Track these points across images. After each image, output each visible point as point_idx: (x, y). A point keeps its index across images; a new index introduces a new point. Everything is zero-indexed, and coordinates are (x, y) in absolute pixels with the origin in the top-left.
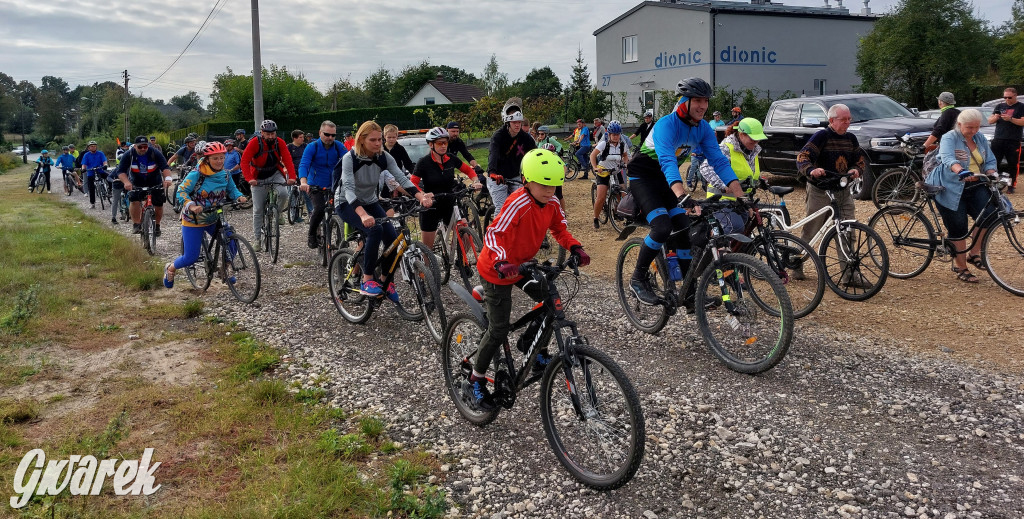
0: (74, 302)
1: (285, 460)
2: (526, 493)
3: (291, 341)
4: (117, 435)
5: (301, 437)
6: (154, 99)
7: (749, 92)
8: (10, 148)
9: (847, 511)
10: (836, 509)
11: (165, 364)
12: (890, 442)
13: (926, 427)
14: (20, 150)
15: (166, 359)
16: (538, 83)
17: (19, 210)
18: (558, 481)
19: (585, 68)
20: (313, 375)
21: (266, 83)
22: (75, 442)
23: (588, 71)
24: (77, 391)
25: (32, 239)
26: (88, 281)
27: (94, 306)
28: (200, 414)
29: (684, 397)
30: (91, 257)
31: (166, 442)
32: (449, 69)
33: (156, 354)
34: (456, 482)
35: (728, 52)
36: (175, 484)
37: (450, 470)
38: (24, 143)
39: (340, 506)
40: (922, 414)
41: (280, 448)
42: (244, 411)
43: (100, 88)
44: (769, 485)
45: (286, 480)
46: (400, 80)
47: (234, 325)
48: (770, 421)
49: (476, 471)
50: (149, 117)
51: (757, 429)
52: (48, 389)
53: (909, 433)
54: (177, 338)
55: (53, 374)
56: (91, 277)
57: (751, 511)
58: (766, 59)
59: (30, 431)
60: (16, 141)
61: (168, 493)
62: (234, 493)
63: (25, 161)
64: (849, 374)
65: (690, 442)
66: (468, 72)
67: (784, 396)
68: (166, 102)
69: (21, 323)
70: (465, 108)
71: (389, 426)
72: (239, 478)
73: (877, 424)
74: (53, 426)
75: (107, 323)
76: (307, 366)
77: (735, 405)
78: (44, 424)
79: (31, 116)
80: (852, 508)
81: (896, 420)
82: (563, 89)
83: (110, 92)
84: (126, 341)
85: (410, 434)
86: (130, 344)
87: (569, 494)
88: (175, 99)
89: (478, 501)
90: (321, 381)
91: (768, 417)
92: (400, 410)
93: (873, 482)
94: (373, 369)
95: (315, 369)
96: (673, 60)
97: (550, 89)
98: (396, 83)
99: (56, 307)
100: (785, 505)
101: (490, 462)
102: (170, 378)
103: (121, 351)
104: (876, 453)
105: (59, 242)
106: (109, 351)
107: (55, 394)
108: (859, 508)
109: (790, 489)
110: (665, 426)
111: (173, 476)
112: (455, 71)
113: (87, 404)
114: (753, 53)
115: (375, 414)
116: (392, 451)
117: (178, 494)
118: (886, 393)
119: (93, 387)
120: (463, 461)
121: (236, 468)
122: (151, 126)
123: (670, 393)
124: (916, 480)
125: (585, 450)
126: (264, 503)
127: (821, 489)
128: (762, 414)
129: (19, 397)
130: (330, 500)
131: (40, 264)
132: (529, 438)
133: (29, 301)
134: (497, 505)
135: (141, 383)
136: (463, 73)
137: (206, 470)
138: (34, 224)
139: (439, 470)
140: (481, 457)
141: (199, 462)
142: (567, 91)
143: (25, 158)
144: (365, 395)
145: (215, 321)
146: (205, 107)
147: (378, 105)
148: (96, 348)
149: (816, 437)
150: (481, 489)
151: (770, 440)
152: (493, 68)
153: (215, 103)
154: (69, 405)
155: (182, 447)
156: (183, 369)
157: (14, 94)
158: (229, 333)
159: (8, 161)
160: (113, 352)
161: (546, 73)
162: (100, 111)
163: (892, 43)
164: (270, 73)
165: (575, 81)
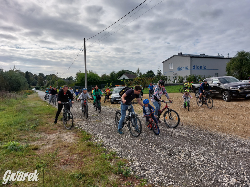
0: (46, 123)
1: (94, 160)
2: (149, 169)
3: (94, 133)
4: (57, 153)
5: (97, 155)
6: (63, 78)
7: (200, 76)
8: (32, 89)
9: (226, 176)
10: (223, 175)
11: (66, 137)
12: (236, 160)
13: (245, 156)
14: (34, 89)
15: (67, 136)
16: (149, 74)
17: (34, 103)
18: (156, 166)
19: (160, 70)
20: (99, 140)
21: (88, 74)
22: (48, 155)
23: (161, 71)
24: (48, 143)
25: (37, 109)
26: (49, 119)
27: (51, 124)
28: (75, 149)
29: (186, 148)
30: (50, 113)
31: (67, 155)
32: (128, 71)
33: (65, 135)
34: (133, 166)
35: (195, 67)
36: (69, 165)
37: (131, 163)
38: (35, 88)
39: (106, 171)
40: (244, 153)
41: (93, 157)
42: (84, 148)
43: (51, 76)
44: (207, 169)
45: (94, 164)
46: (117, 73)
47: (81, 129)
48: (207, 154)
49: (137, 164)
50: (62, 82)
51: (203, 156)
52: (41, 142)
53: (241, 158)
54: (69, 132)
55: (42, 139)
56: (50, 118)
57: (203, 175)
58: (204, 69)
59: (38, 152)
60: (33, 87)
61: (68, 166)
62: (83, 167)
63: (35, 92)
64: (226, 143)
65: (187, 158)
66: (133, 72)
67: (210, 148)
68: (65, 79)
69: (35, 128)
70: (132, 80)
71: (117, 152)
72: (84, 164)
73: (233, 155)
74: (43, 151)
75: (54, 128)
76: (98, 138)
77: (198, 150)
78: (41, 150)
79: (36, 82)
80: (228, 175)
81: (237, 154)
82: (155, 75)
83: (53, 76)
84: (58, 132)
85: (121, 155)
86: (59, 133)
87: (159, 170)
88: (67, 78)
89: (138, 171)
90: (101, 142)
91: (206, 153)
92: (119, 149)
93: (232, 169)
94: (113, 139)
95: (100, 139)
96: (181, 69)
97: (152, 75)
98: (117, 74)
99: (43, 124)
100: (211, 174)
101: (140, 162)
102: (68, 140)
103: (57, 134)
104: (233, 163)
105: (43, 110)
106: (54, 134)
107: (43, 144)
108: (229, 175)
109: (212, 170)
110: (181, 154)
111: (69, 163)
112: (130, 71)
113: (50, 146)
114: (200, 67)
115: (113, 150)
116: (118, 158)
117: (70, 167)
118: (235, 148)
119: (51, 142)
120: (134, 161)
121: (83, 161)
123: (182, 147)
124: (243, 169)
125: (162, 159)
126: (90, 170)
127: (219, 171)
128: (204, 152)
129: (35, 144)
130: (104, 169)
131: (39, 115)
132: (149, 156)
133: (37, 123)
134: (142, 172)
135: (61, 142)
136: (132, 72)
137: (76, 161)
138: (37, 106)
139: (128, 163)
140: (138, 160)
141: (75, 160)
142: (156, 76)
143: (35, 91)
144: (111, 145)
145: (77, 128)
146: (74, 80)
147: (113, 79)
148: (51, 133)
149: (218, 158)
150: (138, 168)
151: (207, 158)
152: (138, 71)
153: (76, 79)
154: (46, 146)
155: (71, 156)
156: (71, 139)
157: (33, 77)
158: (80, 131)
159: (31, 92)
160: (55, 135)
161: (151, 72)
162: (51, 81)
163: (235, 64)
164: (88, 72)
165: (158, 73)
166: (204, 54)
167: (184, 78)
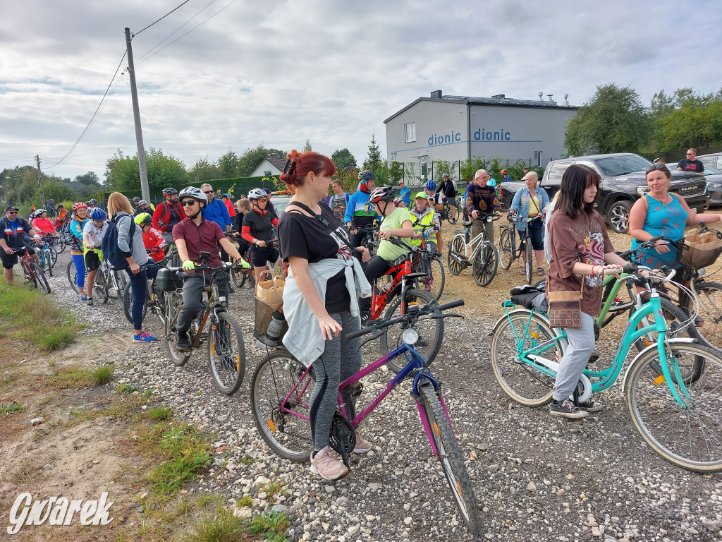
6: (63, 178)
7: (496, 161)
16: (339, 160)
19: (378, 147)
21: (148, 163)
23: (380, 149)
35: (479, 133)
46: (244, 159)
50: (59, 193)
58: (504, 138)
68: (72, 180)
83: (28, 173)
88: (78, 178)
96: (441, 140)
97: (348, 164)
98: (241, 162)
114: (495, 133)
122: (61, 197)
146: (101, 183)
147: (229, 177)
153: (108, 180)
161: (345, 153)
162: (22, 187)
163: (590, 124)
164: (149, 154)
165: (371, 157)
166: (503, 96)
167: (453, 168)
